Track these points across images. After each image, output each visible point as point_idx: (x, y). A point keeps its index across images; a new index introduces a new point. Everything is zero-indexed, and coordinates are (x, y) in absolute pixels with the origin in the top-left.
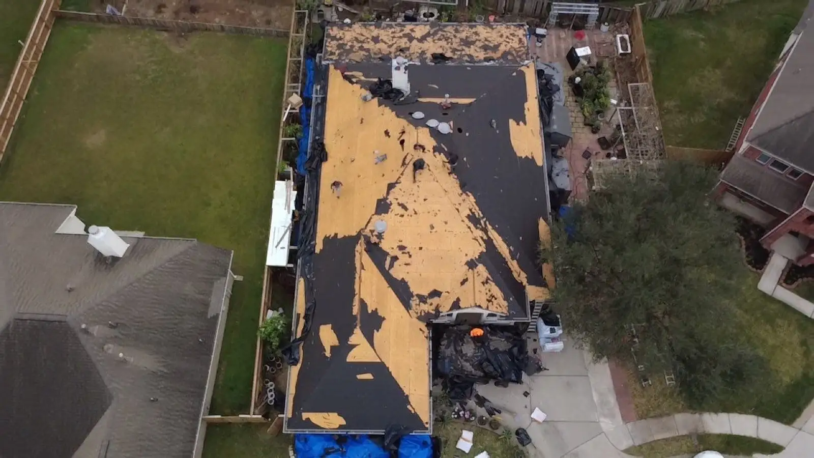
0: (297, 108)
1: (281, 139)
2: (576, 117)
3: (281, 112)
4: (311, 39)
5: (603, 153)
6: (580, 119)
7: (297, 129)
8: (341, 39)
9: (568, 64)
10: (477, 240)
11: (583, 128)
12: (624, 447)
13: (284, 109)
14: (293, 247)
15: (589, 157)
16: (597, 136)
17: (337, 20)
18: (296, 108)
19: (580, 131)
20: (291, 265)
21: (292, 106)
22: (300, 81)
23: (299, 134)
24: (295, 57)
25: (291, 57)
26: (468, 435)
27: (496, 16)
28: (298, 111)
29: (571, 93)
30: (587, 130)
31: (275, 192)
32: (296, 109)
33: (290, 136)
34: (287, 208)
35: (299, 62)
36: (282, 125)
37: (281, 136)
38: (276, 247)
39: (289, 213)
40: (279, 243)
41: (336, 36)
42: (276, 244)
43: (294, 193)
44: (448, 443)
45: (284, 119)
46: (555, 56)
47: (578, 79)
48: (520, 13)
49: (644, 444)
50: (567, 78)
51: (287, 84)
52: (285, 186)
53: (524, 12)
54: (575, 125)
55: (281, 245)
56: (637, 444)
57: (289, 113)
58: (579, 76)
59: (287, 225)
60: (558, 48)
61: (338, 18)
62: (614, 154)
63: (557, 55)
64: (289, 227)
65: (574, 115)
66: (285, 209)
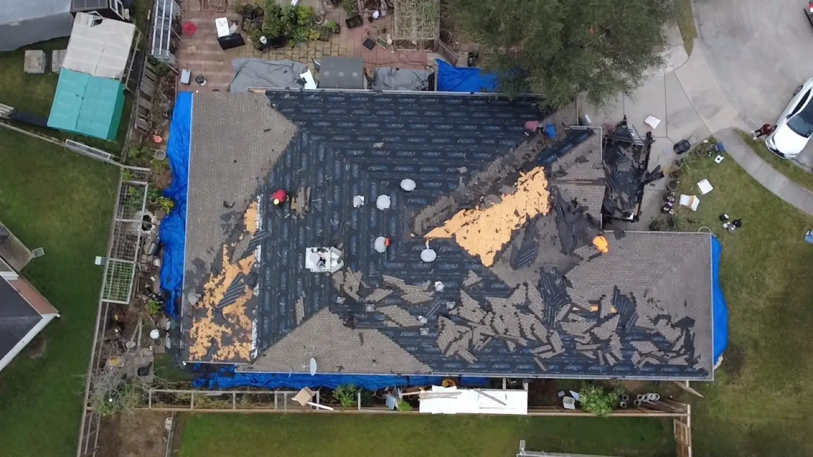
0: (313, 393)
1: (360, 410)
2: (316, 50)
3: (320, 414)
4: (182, 382)
5: (367, 25)
6: (320, 45)
7: (344, 392)
8: (213, 341)
9: (237, 49)
10: (534, 175)
11: (331, 43)
12: (686, 55)
13: (314, 411)
14: (504, 385)
15: (372, 42)
16: (344, 29)
17: (151, 348)
18: (314, 395)
19: (335, 48)
20: (526, 386)
21: (309, 401)
22: (271, 392)
23: (351, 388)
24: (231, 402)
25: (232, 408)
26: (684, 200)
27: (154, 133)
28: (318, 392)
29: (281, 50)
30: (335, 39)
31: (433, 413)
32: (316, 395)
33: (356, 398)
34: (455, 396)
35: (238, 395)
36: (338, 411)
37: (355, 411)
38: (505, 404)
39: (461, 393)
40: (500, 402)
41: (207, 347)
42: (502, 405)
43: (435, 388)
44: (690, 219)
45: (332, 409)
46: (222, 63)
47: (263, 39)
48: (152, 100)
49: (682, 35)
50: (257, 52)
51: (275, 408)
52: (426, 400)
53: (151, 95)
54: (327, 51)
55: (503, 399)
56: (683, 42)
57: (320, 403)
58: (258, 38)
59: (477, 393)
60: (207, 58)
61: (148, 347)
62: (369, 13)
63: (220, 61)
64: (478, 391)
65: (312, 52)
66: (456, 398)
